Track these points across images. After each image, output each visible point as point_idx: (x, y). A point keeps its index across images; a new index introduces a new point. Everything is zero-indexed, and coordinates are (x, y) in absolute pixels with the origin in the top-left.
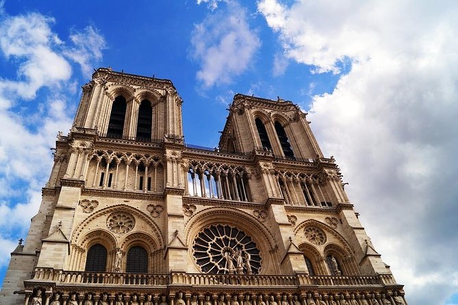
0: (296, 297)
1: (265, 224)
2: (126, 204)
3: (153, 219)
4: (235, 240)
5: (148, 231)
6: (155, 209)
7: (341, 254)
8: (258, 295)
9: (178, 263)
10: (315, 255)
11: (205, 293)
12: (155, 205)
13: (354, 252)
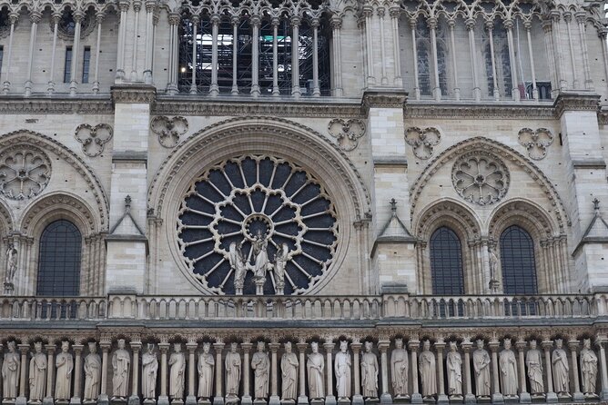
0: (368, 345)
1: (353, 157)
2: (30, 127)
3: (88, 161)
4: (279, 194)
5: (79, 189)
6: (94, 135)
7: (539, 225)
8: (282, 341)
9: (125, 272)
10: (470, 230)
11: (172, 337)
12: (93, 125)
13: (570, 225)
